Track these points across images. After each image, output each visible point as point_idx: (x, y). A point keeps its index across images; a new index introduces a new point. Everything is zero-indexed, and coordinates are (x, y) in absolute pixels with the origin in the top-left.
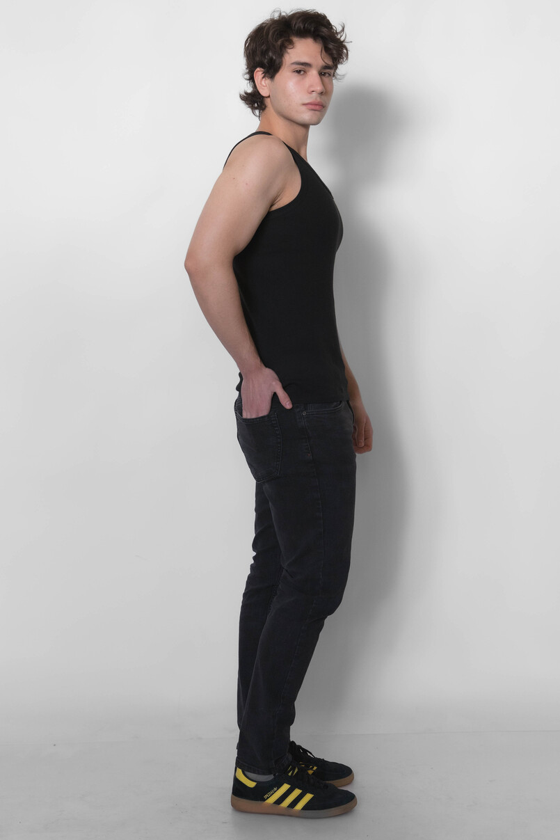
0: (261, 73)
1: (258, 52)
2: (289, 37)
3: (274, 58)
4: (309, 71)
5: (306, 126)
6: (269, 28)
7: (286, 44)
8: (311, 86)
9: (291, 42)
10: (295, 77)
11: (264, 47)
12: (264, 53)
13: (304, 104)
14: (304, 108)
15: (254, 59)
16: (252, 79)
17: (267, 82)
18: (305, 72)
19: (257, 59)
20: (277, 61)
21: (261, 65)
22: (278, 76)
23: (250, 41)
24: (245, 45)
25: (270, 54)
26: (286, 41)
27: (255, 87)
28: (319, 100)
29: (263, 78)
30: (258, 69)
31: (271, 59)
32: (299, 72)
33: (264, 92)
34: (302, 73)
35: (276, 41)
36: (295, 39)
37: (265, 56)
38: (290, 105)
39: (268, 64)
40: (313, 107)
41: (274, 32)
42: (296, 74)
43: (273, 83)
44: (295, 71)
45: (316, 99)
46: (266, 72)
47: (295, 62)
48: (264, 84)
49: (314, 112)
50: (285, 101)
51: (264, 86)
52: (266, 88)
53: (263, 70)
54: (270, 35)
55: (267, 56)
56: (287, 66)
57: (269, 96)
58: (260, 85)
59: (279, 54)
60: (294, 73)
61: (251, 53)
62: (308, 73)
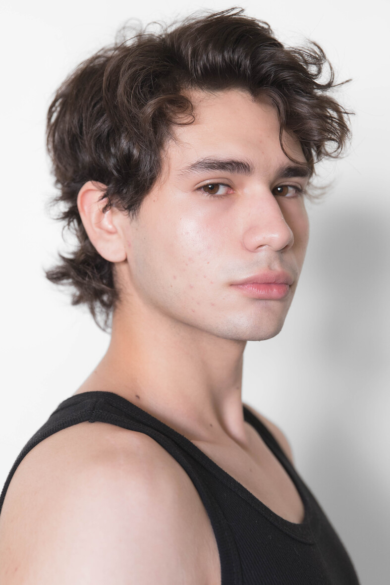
0: (100, 194)
1: (88, 140)
2: (177, 90)
3: (135, 152)
4: (242, 186)
6: (118, 67)
8: (252, 229)
9: (184, 105)
10: (203, 205)
11: (103, 125)
12: (104, 142)
13: (233, 285)
14: (234, 295)
15: (76, 159)
16: (73, 215)
17: (118, 219)
18: (229, 186)
19: (86, 158)
21: (98, 174)
22: (151, 204)
23: (64, 105)
24: (49, 119)
25: (124, 143)
26: (172, 102)
27: (83, 235)
28: (277, 268)
29: (104, 210)
30: (89, 185)
31: (129, 156)
32: (211, 189)
34: (222, 190)
35: (141, 105)
36: (197, 95)
37: (109, 150)
38: (191, 287)
39: (118, 171)
40: (262, 293)
41: (133, 78)
42: (205, 196)
43: (134, 223)
44: (199, 189)
45: (269, 267)
46: (113, 194)
47: (199, 163)
48: (110, 227)
49: (262, 303)
50: (175, 277)
51: (110, 233)
52: (114, 237)
53: (104, 187)
54: (121, 89)
55: (113, 150)
56: (174, 173)
57: (126, 261)
58: (97, 230)
59: (150, 142)
60: (199, 192)
61: (67, 142)
62: (239, 192)
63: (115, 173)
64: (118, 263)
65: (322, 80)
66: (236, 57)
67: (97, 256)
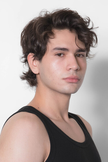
0: (32, 56)
1: (29, 42)
2: (51, 30)
3: (40, 45)
4: (67, 54)
5: (68, 95)
6: (36, 24)
7: (49, 35)
8: (69, 65)
9: (52, 34)
10: (57, 59)
11: (33, 38)
12: (33, 42)
13: (64, 79)
14: (64, 82)
15: (27, 47)
17: (36, 63)
18: (64, 54)
19: (29, 47)
20: (43, 48)
21: (32, 51)
22: (44, 58)
25: (38, 42)
26: (49, 32)
28: (75, 75)
29: (33, 60)
30: (30, 54)
31: (38, 47)
32: (59, 55)
33: (35, 71)
34: (62, 55)
35: (41, 33)
36: (56, 31)
37: (34, 45)
38: (54, 80)
39: (36, 50)
40: (70, 81)
41: (39, 27)
42: (58, 57)
43: (41, 63)
44: (56, 55)
45: (73, 74)
46: (36, 56)
47: (55, 48)
48: (35, 65)
49: (71, 84)
50: (50, 77)
51: (35, 66)
52: (36, 67)
53: (33, 54)
54: (37, 30)
55: (35, 45)
56: (50, 51)
57: (39, 74)
58: (32, 66)
59: (44, 43)
60: (56, 56)
61: (25, 43)
62: (66, 56)
63: (36, 51)
64: (37, 74)
65: (89, 27)
66: (65, 21)
67: (32, 72)
